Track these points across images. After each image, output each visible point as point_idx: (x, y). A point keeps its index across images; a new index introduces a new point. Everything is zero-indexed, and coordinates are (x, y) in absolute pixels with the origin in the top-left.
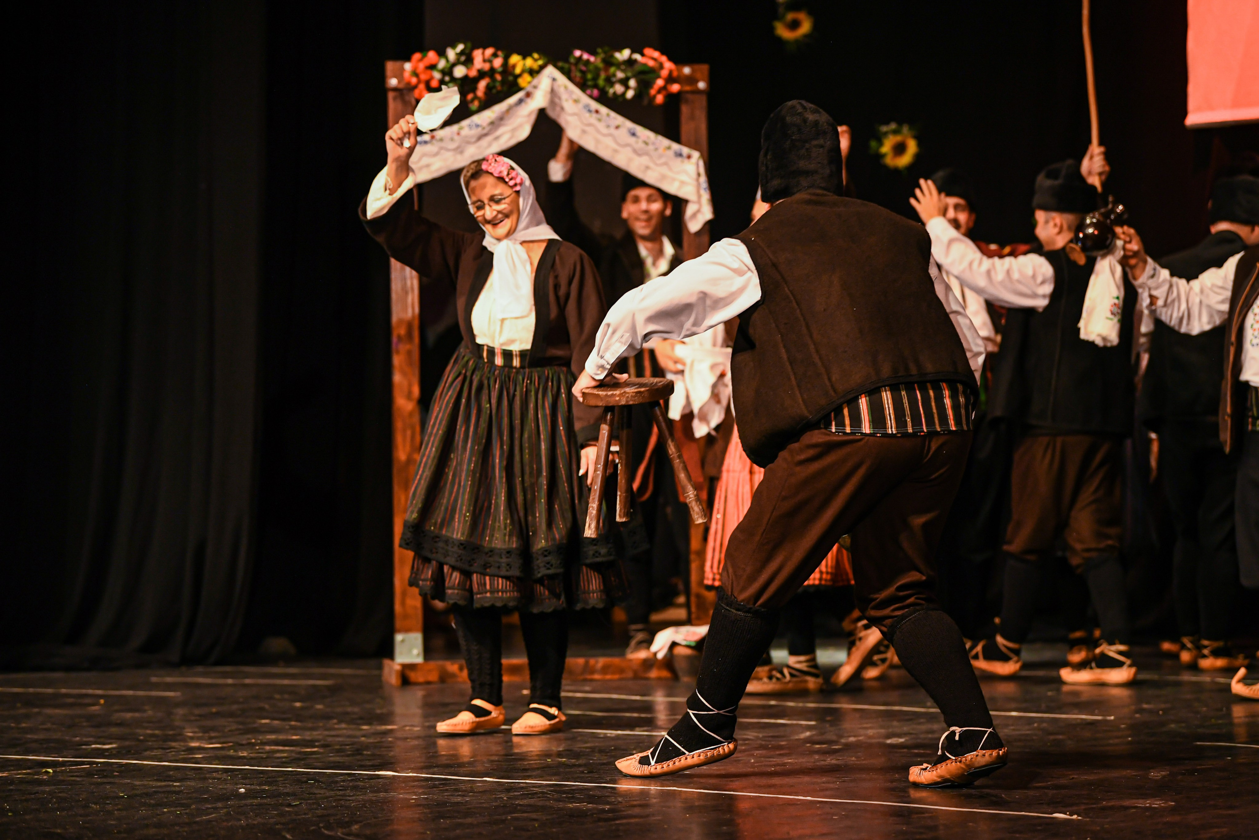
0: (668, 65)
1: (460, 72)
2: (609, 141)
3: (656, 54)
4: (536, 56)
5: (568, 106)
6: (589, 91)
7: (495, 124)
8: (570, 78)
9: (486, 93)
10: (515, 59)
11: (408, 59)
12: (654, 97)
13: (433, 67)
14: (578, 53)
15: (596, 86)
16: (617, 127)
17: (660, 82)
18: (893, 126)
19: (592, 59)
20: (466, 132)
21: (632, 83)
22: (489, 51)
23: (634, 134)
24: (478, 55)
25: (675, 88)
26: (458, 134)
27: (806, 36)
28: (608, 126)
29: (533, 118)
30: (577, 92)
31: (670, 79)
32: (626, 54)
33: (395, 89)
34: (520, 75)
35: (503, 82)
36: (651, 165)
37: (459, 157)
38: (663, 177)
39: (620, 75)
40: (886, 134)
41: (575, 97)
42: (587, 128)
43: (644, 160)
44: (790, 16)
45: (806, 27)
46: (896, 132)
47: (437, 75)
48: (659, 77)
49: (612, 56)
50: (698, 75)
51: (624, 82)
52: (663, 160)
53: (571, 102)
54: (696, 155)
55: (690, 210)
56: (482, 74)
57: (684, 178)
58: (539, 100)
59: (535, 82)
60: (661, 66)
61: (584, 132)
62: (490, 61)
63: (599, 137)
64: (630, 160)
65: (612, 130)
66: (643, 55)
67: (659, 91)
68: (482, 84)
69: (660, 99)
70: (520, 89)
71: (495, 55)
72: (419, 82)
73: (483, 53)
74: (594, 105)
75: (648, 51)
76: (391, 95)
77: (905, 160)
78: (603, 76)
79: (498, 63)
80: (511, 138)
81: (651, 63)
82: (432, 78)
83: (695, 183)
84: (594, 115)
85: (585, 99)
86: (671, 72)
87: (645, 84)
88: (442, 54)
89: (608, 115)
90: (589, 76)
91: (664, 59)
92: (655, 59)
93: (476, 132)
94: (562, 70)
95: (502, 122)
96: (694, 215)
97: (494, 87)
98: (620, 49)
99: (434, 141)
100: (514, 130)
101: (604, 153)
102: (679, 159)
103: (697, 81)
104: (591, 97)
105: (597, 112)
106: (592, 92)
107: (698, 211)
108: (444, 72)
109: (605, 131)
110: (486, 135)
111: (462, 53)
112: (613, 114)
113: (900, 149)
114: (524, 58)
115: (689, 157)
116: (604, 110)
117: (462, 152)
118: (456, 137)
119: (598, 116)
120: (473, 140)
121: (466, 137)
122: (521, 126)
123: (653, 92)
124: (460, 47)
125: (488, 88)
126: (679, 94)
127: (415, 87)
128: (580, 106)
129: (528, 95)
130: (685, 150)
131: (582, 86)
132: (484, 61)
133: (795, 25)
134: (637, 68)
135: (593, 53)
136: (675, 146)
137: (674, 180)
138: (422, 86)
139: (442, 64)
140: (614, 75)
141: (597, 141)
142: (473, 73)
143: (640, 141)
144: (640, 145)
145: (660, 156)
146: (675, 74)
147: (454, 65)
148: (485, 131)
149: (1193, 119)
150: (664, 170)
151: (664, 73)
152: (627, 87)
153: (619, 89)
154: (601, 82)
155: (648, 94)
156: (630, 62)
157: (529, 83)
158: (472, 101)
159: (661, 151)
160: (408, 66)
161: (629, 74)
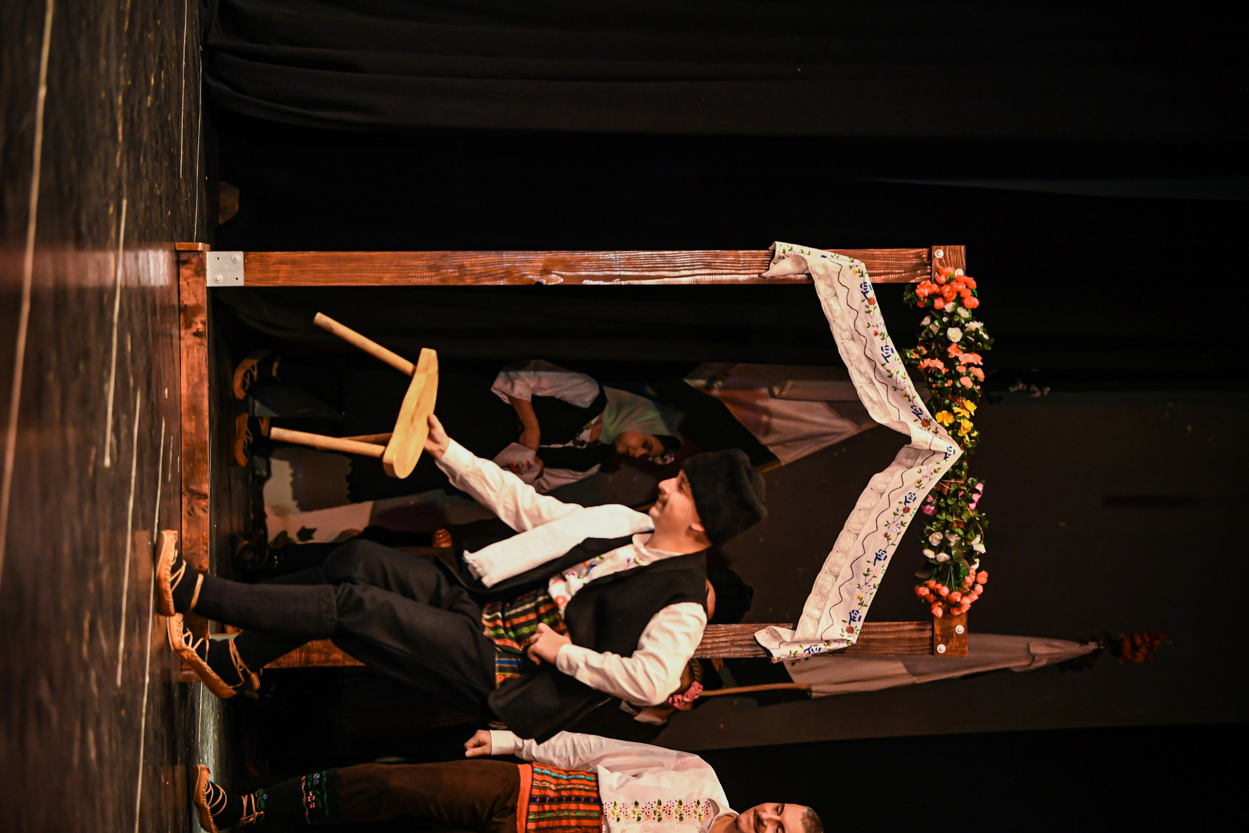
0: (967, 602)
1: (955, 334)
2: (869, 526)
3: (979, 589)
4: (975, 434)
5: (912, 475)
6: (930, 499)
7: (888, 380)
8: (946, 476)
9: (929, 367)
10: (971, 407)
11: (968, 273)
12: (926, 586)
13: (960, 301)
14: (980, 487)
15: (939, 509)
16: (886, 535)
17: (945, 591)
19: (973, 506)
20: (879, 342)
21: (943, 556)
22: (980, 373)
23: (878, 558)
24: (975, 358)
25: (938, 612)
26: (876, 334)
28: (888, 524)
29: (898, 428)
30: (932, 485)
31: (950, 605)
32: (981, 548)
33: (930, 256)
34: (950, 410)
35: (941, 390)
36: (840, 581)
37: (847, 334)
38: (824, 597)
39: (953, 540)
41: (924, 482)
42: (885, 496)
43: (845, 572)
47: (949, 307)
48: (951, 592)
49: (977, 532)
50: (954, 643)
51: (944, 546)
52: (845, 595)
53: (919, 477)
54: (854, 639)
55: (784, 632)
56: (950, 363)
57: (824, 623)
58: (920, 435)
59: (943, 431)
60: (965, 595)
61: (882, 494)
62: (968, 374)
63: (874, 515)
64: (846, 553)
65: (883, 530)
66: (978, 571)
67: (934, 592)
68: (940, 365)
69: (924, 591)
70: (933, 414)
71: (976, 381)
72: (940, 285)
73: (977, 366)
74: (914, 506)
75: (983, 577)
76: (924, 252)
78: (953, 519)
79: (967, 382)
80: (871, 399)
81: (969, 580)
82: (946, 301)
83: (818, 637)
84: (903, 506)
85: (921, 495)
86: (958, 605)
87: (941, 572)
88: (976, 315)
89: (902, 524)
90: (950, 502)
91: (975, 597)
92: (973, 588)
93: (878, 355)
94: (957, 467)
95: (890, 390)
96: (777, 637)
97: (936, 379)
98: (985, 541)
99: (866, 302)
100: (882, 405)
101: (854, 520)
102: (848, 619)
103: (946, 644)
104: (925, 503)
105: (906, 510)
106: (930, 504)
107: (783, 642)
108: (954, 313)
109: (882, 521)
110: (875, 369)
111: (978, 338)
112: (903, 530)
114: (971, 419)
115: (850, 630)
116: (908, 518)
117: (853, 339)
118: (871, 330)
119: (901, 513)
120: (868, 353)
121: (873, 341)
122: (888, 414)
123: (932, 583)
124: (986, 337)
125: (933, 373)
126: (931, 618)
127: (935, 281)
128: (913, 490)
129: (926, 423)
130: (858, 625)
131: (937, 492)
132: (969, 365)
134: (963, 563)
135: (979, 508)
136: (864, 611)
137: (822, 610)
138: (935, 288)
139: (964, 313)
140: (953, 532)
141: (869, 510)
142: (952, 352)
143: (871, 566)
144: (865, 566)
145: (851, 594)
146: (957, 613)
147: (962, 328)
148: (879, 366)
150: (834, 598)
151: (957, 596)
152: (937, 550)
153: (936, 539)
154: (943, 516)
155: (929, 579)
156: (970, 554)
157: (942, 424)
158: (916, 352)
159: (858, 592)
160: (960, 272)
161: (953, 552)
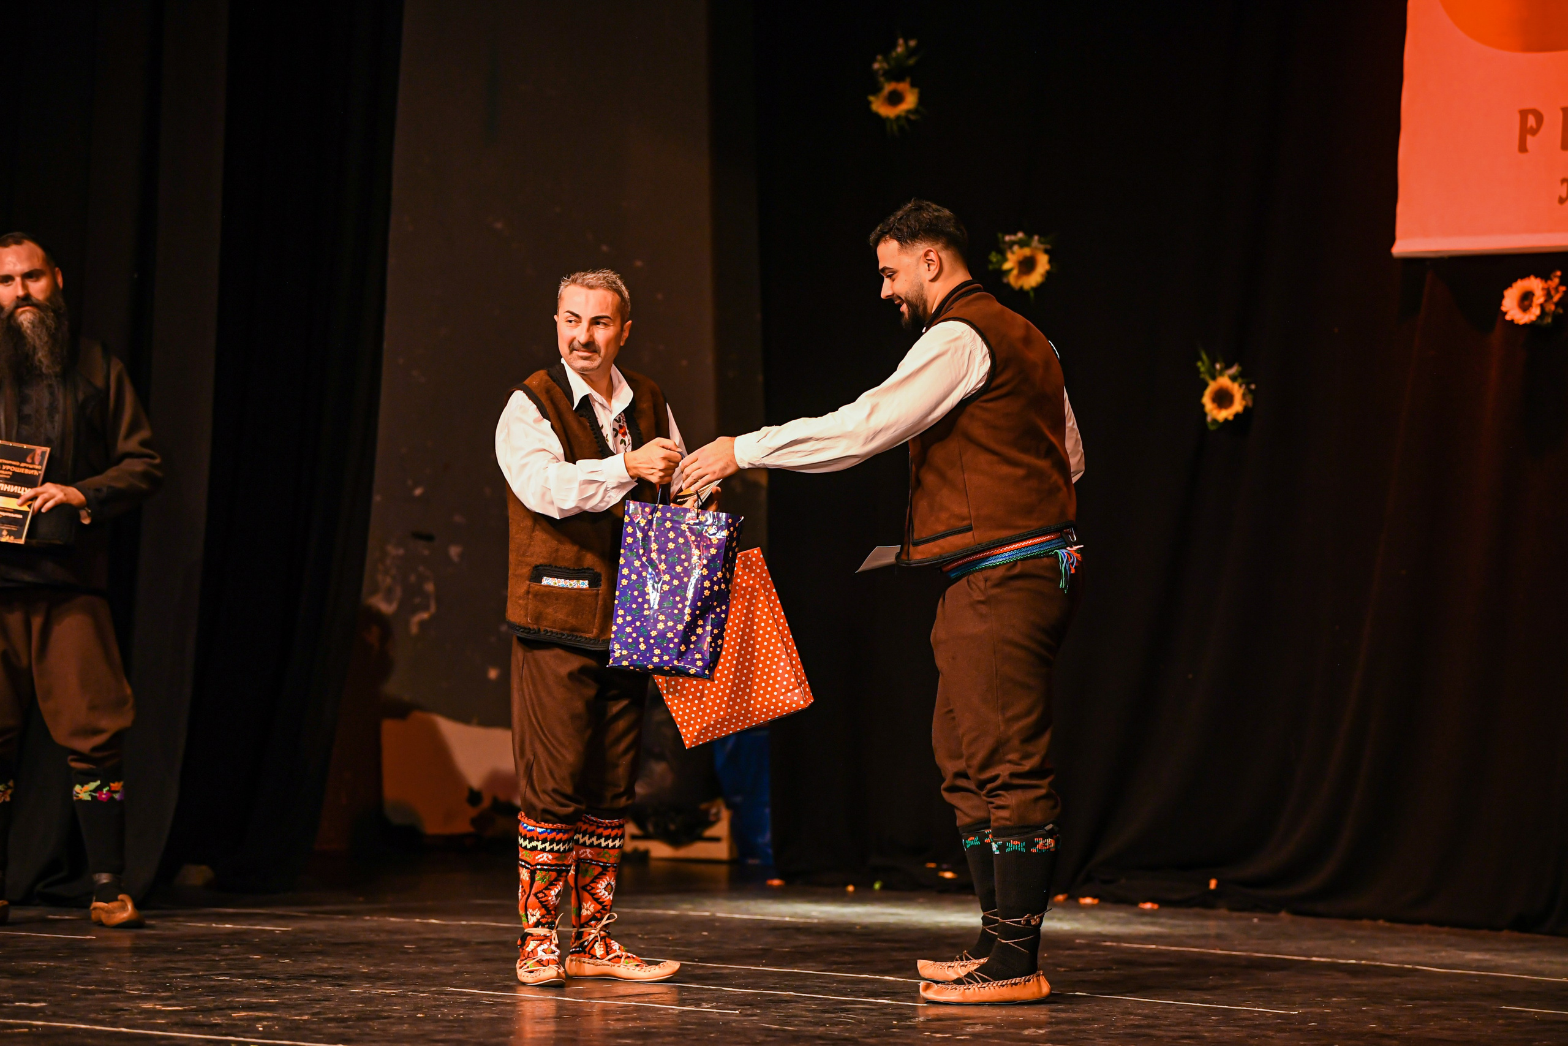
18: (1020, 235)
27: (909, 111)
40: (1011, 244)
44: (888, 87)
45: (910, 101)
46: (1022, 244)
77: (1034, 280)
113: (1028, 265)
133: (895, 98)
149: (1402, 247)
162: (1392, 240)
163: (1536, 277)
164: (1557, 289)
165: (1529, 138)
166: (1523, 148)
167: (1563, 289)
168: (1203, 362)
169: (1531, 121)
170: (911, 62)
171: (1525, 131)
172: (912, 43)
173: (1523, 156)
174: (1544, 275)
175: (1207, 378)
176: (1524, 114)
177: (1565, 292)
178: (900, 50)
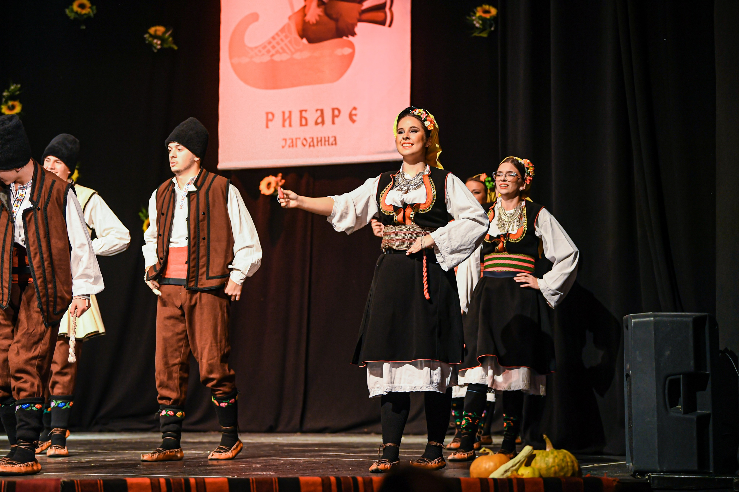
44: (9, 103)
45: (18, 109)
133: (12, 108)
149: (221, 166)
162: (217, 163)
163: (273, 175)
164: (281, 181)
165: (270, 124)
166: (267, 127)
167: (283, 181)
168: (142, 212)
169: (270, 116)
170: (18, 93)
171: (268, 120)
172: (19, 86)
173: (267, 130)
174: (276, 175)
175: (144, 218)
176: (267, 114)
177: (285, 183)
178: (12, 87)
